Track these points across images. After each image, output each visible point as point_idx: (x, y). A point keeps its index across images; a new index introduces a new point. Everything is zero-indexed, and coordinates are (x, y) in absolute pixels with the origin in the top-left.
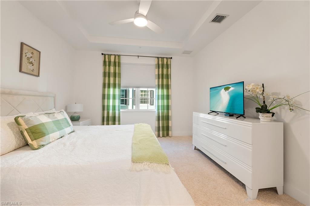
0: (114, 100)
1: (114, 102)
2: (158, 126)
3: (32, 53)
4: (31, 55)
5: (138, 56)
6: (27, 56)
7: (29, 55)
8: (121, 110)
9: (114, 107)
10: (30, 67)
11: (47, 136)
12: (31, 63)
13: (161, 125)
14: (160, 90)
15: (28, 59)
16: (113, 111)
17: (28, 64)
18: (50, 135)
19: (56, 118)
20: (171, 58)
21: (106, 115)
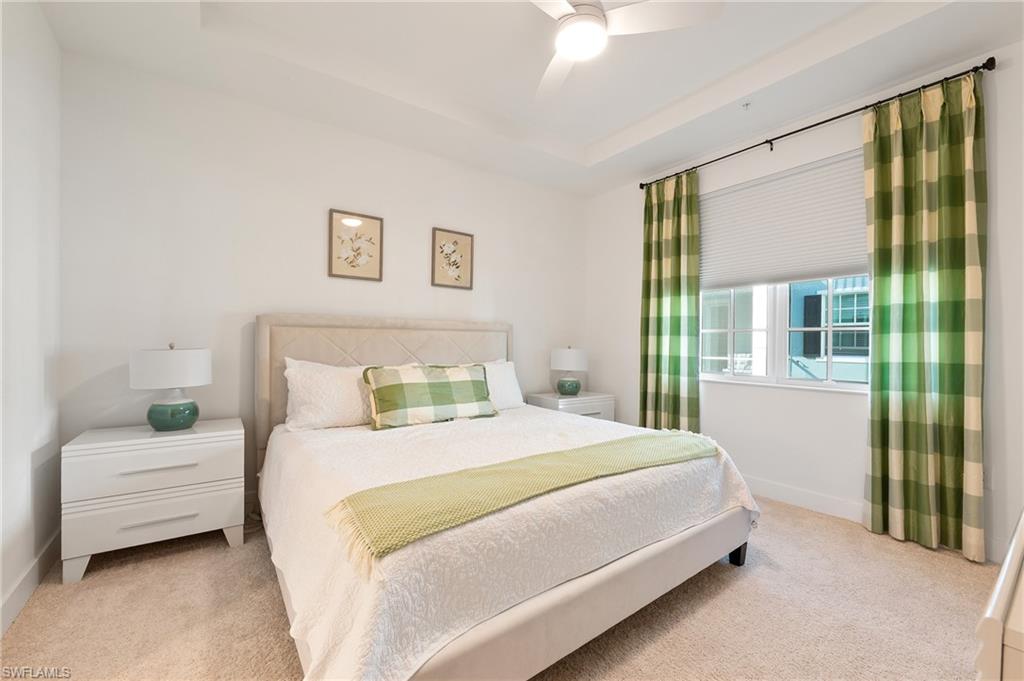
0: (675, 337)
1: (675, 345)
2: (879, 474)
3: (455, 243)
4: (453, 248)
5: (769, 142)
6: (445, 252)
7: (448, 249)
8: (702, 376)
9: (675, 361)
10: (452, 272)
11: (402, 410)
12: (455, 263)
13: (896, 474)
14: (896, 279)
15: (448, 256)
16: (672, 377)
17: (447, 268)
18: (409, 410)
19: (447, 377)
20: (990, 64)
21: (651, 389)
